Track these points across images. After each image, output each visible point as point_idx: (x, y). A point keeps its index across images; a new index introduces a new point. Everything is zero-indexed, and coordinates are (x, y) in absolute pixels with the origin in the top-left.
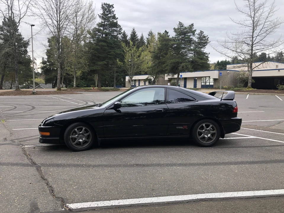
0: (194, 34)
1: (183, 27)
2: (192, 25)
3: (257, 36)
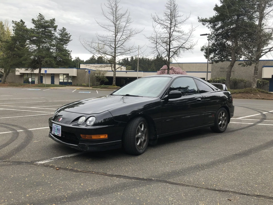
0: (55, 30)
1: (43, 20)
2: (54, 20)
3: (118, 41)
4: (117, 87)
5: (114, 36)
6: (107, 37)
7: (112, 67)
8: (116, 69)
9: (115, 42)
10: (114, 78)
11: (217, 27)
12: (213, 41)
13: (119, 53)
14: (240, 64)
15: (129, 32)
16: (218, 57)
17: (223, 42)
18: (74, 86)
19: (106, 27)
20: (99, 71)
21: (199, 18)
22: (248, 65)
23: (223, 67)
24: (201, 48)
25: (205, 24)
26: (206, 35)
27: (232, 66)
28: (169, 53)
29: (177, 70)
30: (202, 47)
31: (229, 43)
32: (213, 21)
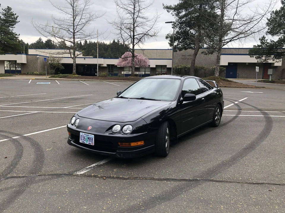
3: (77, 26)
4: (78, 75)
5: (72, 19)
6: (65, 21)
7: (71, 54)
8: (76, 56)
9: (74, 26)
10: (74, 65)
11: (181, 15)
12: (177, 29)
13: (79, 38)
14: (202, 53)
15: (88, 16)
16: (182, 45)
17: (187, 30)
18: (24, 74)
19: (62, 9)
20: (53, 57)
21: (163, 5)
22: (210, 54)
23: (184, 54)
24: (166, 36)
25: (169, 11)
26: (171, 22)
27: (196, 54)
28: (134, 40)
29: (140, 57)
30: (167, 34)
31: (192, 31)
32: (177, 9)
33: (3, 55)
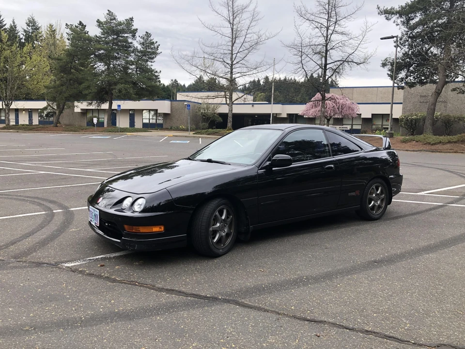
0: (134, 36)
1: (114, 21)
2: (132, 19)
3: (237, 53)
5: (230, 44)
6: (219, 47)
7: (226, 98)
8: (233, 100)
9: (232, 54)
10: (230, 115)
11: (412, 22)
12: (406, 49)
13: (239, 73)
14: (454, 90)
15: (255, 37)
16: (414, 77)
17: (424, 49)
18: (167, 129)
19: (217, 29)
20: (207, 103)
21: (379, 8)
23: (425, 94)
24: (382, 62)
25: (390, 17)
26: (393, 37)
27: (438, 93)
28: (325, 72)
29: (342, 101)
30: (384, 59)
31: (435, 50)
32: (405, 12)
33: (137, 101)
